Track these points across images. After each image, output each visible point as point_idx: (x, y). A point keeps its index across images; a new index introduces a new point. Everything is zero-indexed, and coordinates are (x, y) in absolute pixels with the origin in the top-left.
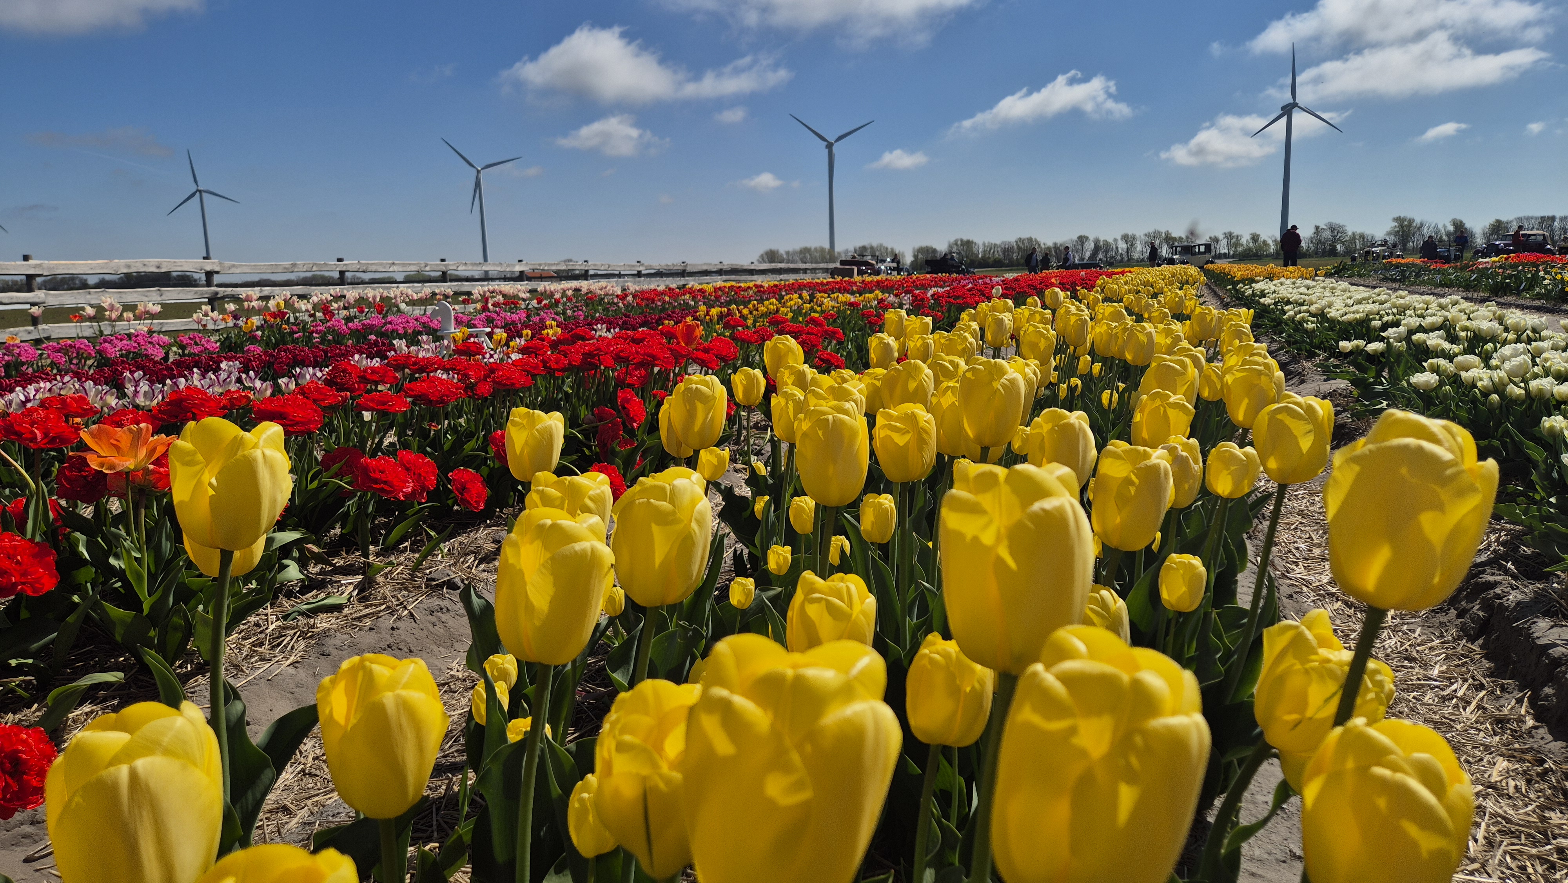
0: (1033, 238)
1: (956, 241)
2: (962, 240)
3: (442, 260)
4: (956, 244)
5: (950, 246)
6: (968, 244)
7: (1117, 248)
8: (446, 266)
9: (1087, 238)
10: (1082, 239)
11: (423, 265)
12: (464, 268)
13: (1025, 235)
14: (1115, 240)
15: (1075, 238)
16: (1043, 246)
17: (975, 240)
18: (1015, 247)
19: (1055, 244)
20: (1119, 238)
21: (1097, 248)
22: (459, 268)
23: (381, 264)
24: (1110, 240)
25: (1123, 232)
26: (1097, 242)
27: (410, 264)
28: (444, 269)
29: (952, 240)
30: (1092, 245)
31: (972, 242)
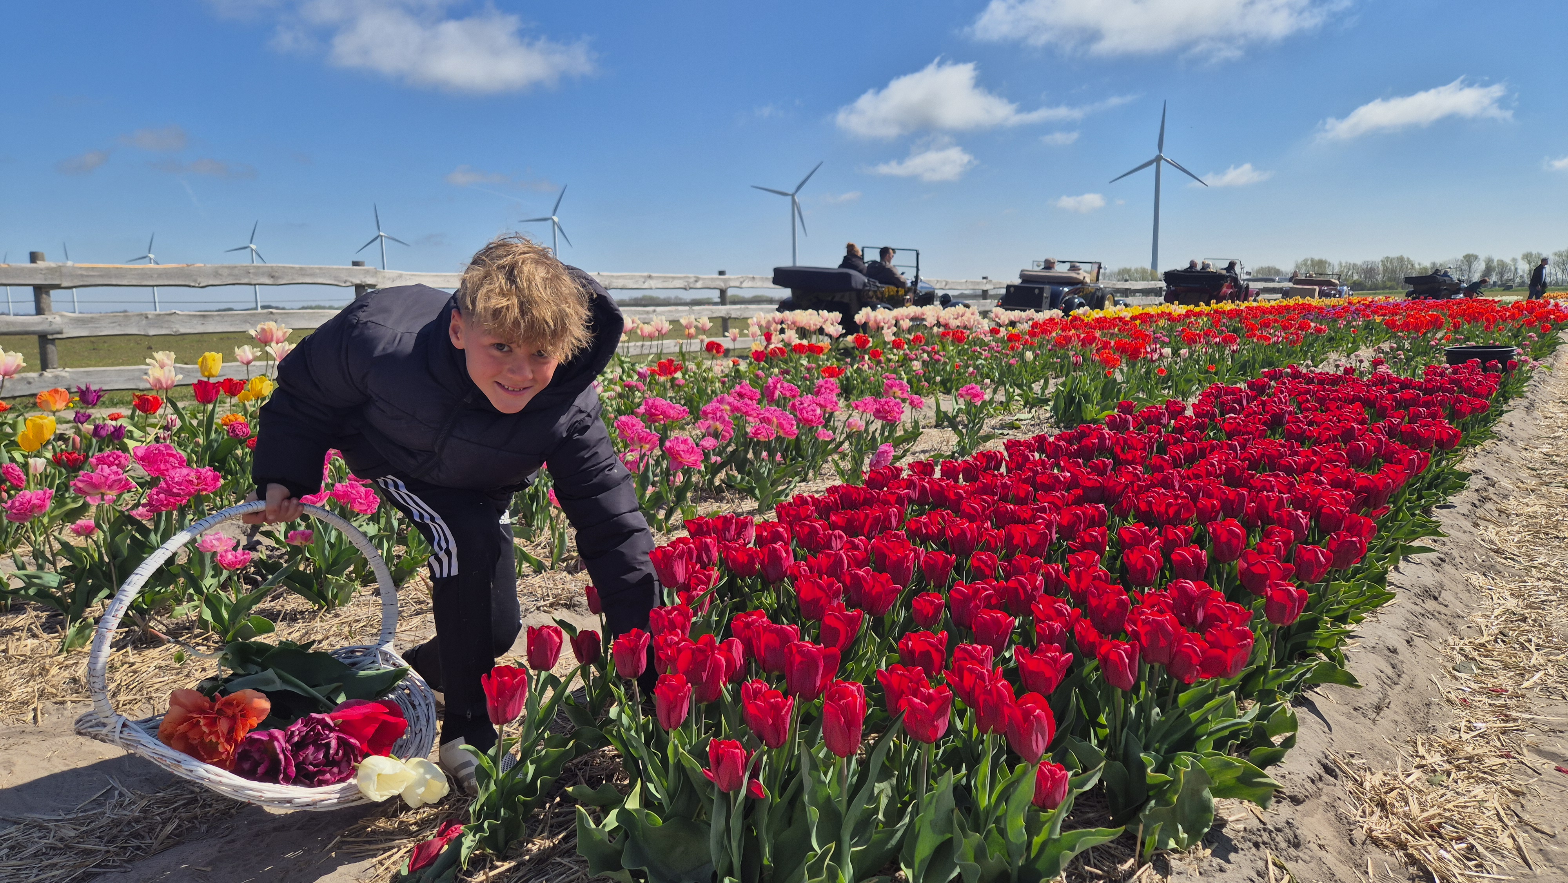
0: (1405, 257)
1: (1306, 261)
2: (1312, 260)
3: (721, 273)
4: (1305, 264)
5: (1297, 266)
6: (1321, 263)
7: (1516, 269)
8: (725, 281)
9: (1476, 257)
10: (1470, 259)
11: (692, 280)
12: (750, 284)
13: (1394, 254)
14: (1514, 260)
15: (1460, 257)
16: (1417, 266)
17: (1329, 260)
18: (1381, 268)
19: (1434, 264)
20: (1519, 257)
21: (1489, 270)
22: (744, 285)
23: (632, 278)
24: (1508, 260)
25: (1525, 251)
26: (1489, 261)
27: (673, 278)
28: (722, 285)
29: (1300, 260)
30: (1483, 266)
31: (1326, 262)
